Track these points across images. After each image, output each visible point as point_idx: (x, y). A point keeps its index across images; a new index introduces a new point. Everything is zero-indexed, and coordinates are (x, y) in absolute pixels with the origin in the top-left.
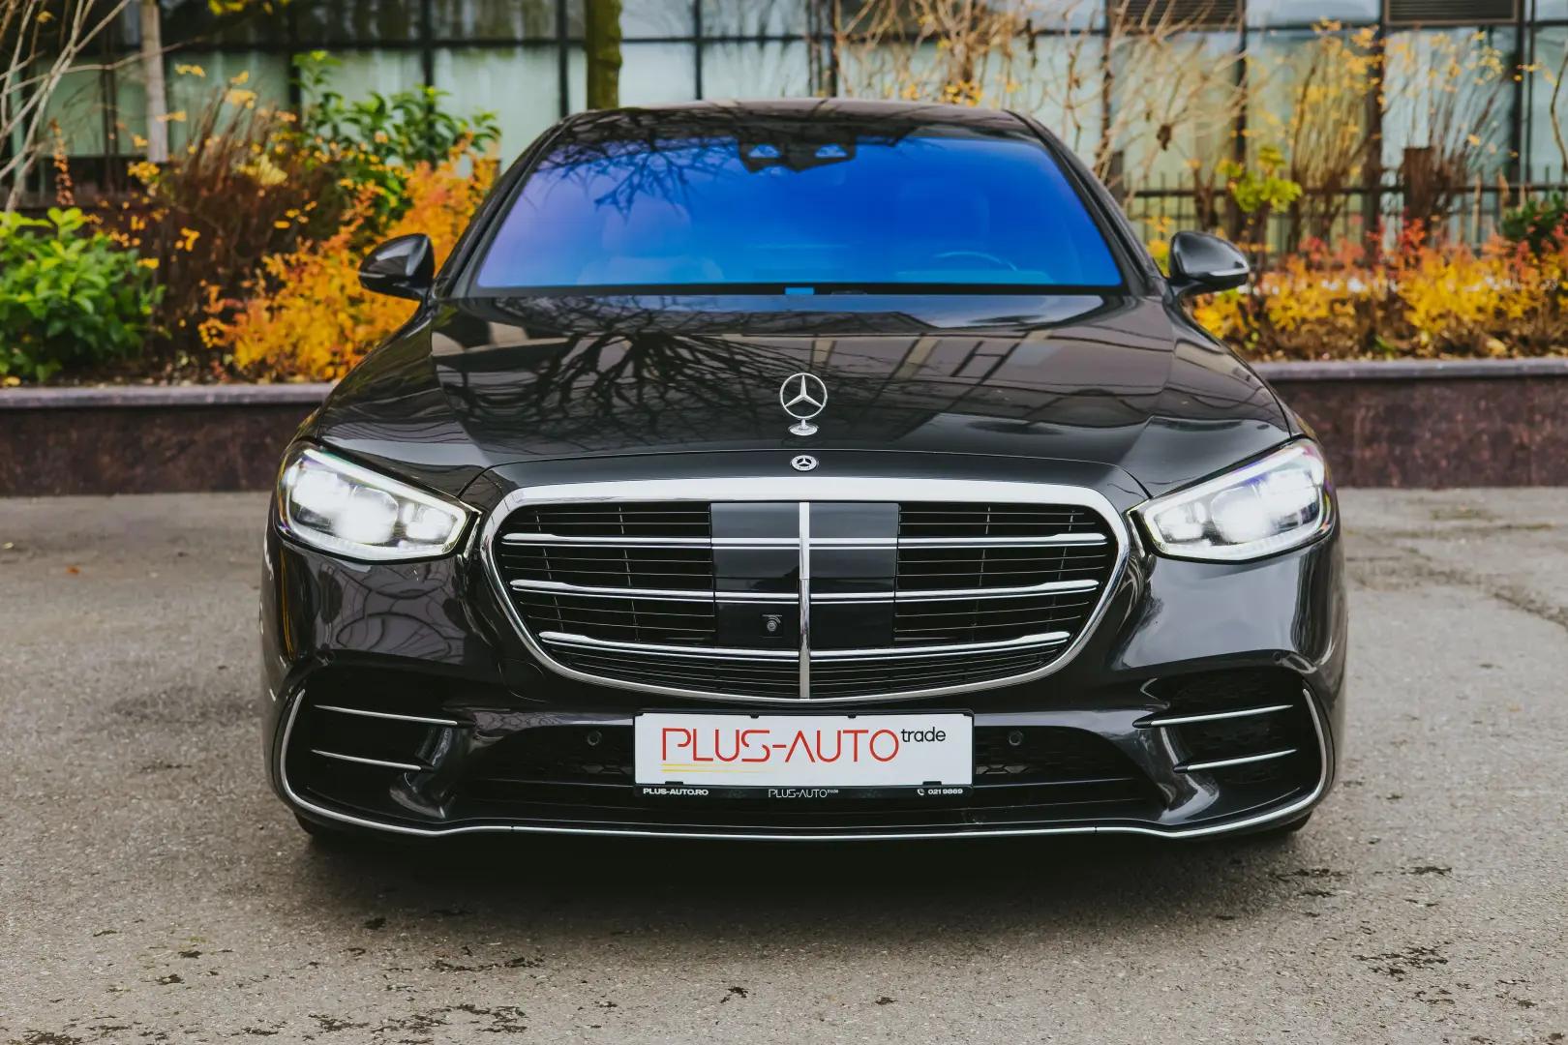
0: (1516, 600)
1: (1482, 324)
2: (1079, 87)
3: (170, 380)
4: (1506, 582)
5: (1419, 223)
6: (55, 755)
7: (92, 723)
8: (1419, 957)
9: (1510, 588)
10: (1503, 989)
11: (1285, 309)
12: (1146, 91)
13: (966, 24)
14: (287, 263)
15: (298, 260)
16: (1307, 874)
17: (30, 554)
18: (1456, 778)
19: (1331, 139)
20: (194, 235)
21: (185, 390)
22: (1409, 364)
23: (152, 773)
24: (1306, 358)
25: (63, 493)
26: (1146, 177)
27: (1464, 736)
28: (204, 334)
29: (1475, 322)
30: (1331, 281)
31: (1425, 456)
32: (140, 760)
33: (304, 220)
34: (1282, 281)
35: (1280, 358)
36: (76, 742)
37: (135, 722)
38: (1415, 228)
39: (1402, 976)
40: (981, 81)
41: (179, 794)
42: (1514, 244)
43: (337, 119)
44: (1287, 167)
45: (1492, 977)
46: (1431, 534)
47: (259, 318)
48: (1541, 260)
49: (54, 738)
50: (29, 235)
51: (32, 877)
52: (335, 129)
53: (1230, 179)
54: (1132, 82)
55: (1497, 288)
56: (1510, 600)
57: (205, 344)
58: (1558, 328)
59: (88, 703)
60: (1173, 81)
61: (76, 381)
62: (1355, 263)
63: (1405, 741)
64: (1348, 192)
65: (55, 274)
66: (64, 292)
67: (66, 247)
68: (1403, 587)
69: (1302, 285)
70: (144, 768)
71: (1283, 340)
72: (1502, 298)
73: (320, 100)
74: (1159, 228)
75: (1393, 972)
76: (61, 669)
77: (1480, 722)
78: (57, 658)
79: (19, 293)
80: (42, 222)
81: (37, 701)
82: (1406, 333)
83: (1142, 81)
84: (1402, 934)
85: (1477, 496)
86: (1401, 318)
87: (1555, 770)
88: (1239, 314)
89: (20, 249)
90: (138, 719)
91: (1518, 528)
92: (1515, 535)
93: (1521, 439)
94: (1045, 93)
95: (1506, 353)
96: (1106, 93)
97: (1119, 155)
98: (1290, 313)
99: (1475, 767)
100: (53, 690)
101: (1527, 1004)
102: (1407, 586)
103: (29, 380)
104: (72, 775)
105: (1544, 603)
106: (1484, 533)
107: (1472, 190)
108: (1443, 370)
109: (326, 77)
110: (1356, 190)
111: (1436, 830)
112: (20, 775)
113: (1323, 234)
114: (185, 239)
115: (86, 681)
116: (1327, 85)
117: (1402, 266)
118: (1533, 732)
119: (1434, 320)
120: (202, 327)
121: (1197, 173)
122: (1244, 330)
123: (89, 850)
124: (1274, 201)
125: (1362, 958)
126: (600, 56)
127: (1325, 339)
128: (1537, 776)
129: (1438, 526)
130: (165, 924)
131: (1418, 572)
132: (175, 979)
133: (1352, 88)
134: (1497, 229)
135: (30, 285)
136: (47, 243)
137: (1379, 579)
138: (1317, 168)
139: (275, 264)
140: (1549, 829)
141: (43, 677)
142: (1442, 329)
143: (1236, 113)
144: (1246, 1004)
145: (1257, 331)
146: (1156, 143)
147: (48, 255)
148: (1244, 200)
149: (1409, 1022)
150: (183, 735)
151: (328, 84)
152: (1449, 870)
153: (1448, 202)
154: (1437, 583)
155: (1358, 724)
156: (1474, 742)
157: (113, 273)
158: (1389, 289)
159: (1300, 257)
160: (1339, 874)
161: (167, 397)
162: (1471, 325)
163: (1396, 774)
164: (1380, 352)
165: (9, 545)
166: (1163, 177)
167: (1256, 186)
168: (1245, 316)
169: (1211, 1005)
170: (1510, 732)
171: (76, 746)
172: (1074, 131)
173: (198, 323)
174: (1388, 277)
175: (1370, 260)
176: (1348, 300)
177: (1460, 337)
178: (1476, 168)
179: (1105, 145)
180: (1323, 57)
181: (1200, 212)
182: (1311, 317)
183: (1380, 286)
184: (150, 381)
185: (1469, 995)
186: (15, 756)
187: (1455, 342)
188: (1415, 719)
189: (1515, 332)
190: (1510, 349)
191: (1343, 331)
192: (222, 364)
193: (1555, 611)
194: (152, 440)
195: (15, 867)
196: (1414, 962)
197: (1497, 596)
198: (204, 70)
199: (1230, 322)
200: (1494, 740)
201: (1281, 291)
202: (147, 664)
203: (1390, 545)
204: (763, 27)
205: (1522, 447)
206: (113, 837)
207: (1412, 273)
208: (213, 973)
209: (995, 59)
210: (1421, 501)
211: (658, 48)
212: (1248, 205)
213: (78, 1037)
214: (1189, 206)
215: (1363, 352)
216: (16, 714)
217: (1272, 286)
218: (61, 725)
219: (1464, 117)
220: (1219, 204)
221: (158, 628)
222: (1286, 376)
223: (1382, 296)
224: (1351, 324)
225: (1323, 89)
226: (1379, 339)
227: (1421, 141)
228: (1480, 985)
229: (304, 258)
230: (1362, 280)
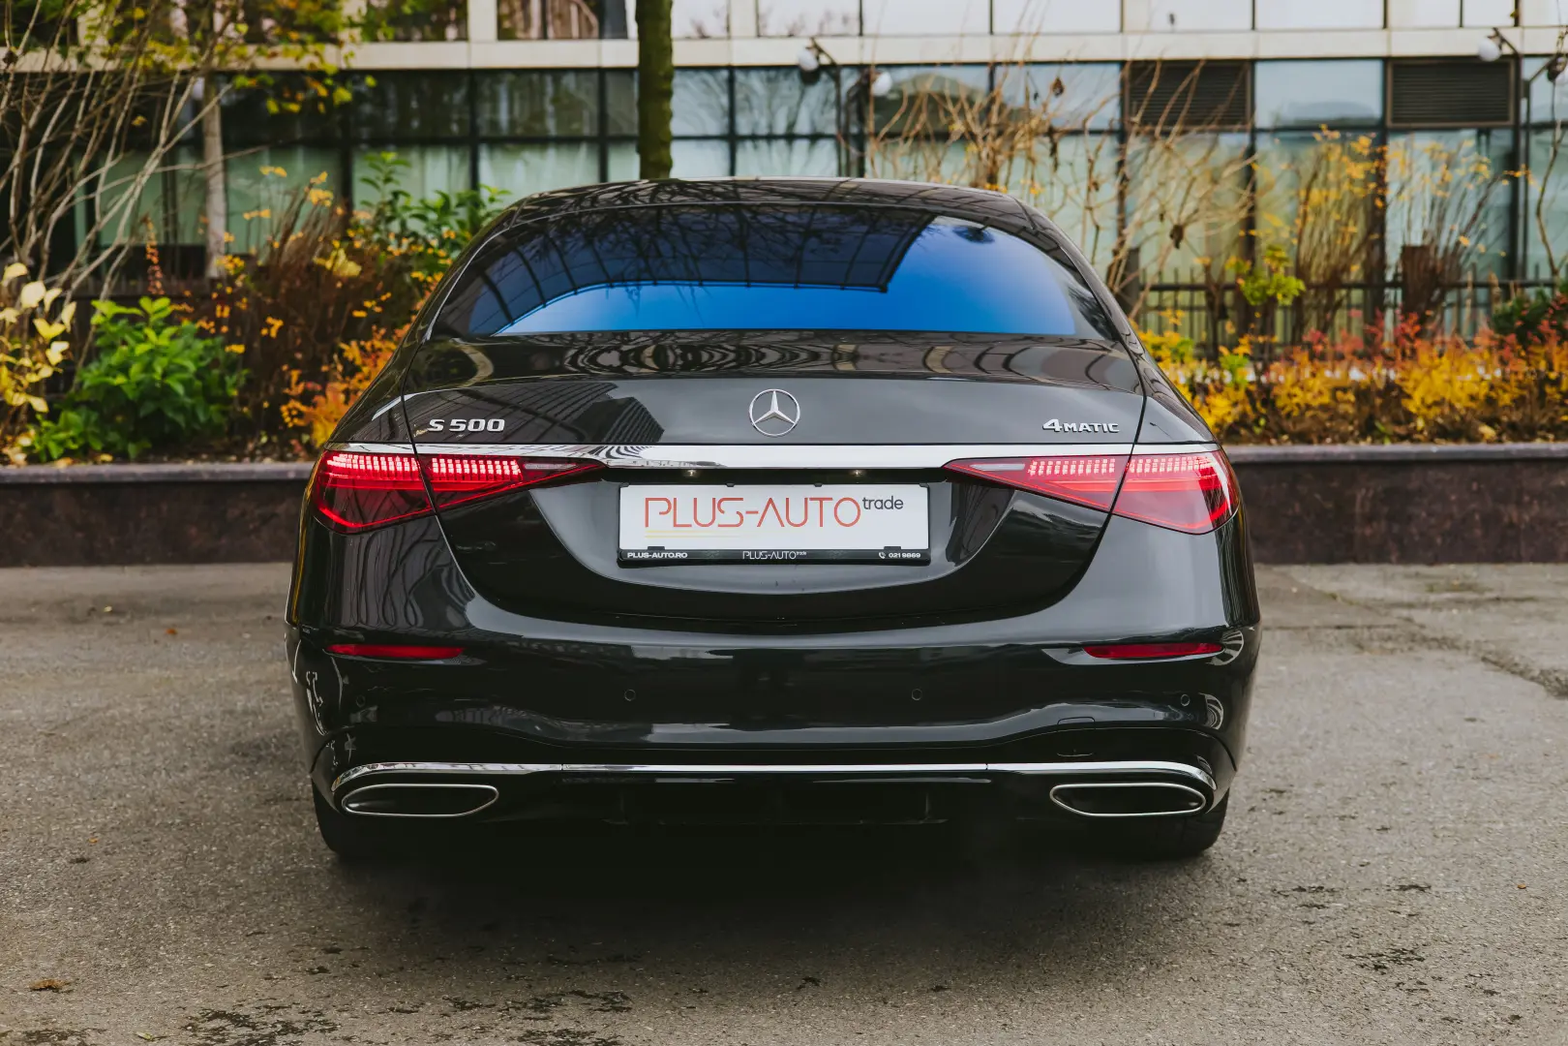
0: (1501, 663)
1: (1474, 411)
2: (1097, 189)
3: (253, 457)
4: (1492, 647)
5: (1414, 317)
6: (184, 789)
7: (213, 763)
8: (1400, 956)
9: (1497, 654)
10: (1471, 981)
11: (1290, 396)
12: (1160, 193)
13: (993, 131)
14: (362, 349)
15: (373, 346)
16: (1304, 890)
17: (128, 617)
18: (1439, 813)
19: (1332, 237)
20: (278, 324)
21: (267, 466)
22: (1406, 447)
23: (275, 804)
24: (1310, 442)
25: (153, 562)
26: (1160, 273)
27: (1448, 778)
28: (285, 414)
29: (1467, 409)
30: (1333, 370)
31: (1422, 534)
32: (263, 794)
33: (378, 309)
34: (1287, 370)
35: (1286, 441)
36: (202, 778)
37: (252, 762)
38: (1411, 322)
39: (1385, 971)
40: (1006, 184)
41: (301, 822)
42: (1502, 336)
43: (406, 215)
44: (1291, 264)
45: (1463, 972)
46: (1425, 605)
47: (336, 398)
48: (1528, 353)
49: (182, 775)
50: (123, 322)
51: (183, 889)
52: (403, 224)
53: (1238, 275)
54: (1147, 186)
55: (1488, 377)
56: (1495, 663)
57: (287, 424)
58: (1544, 415)
59: (207, 745)
60: (1185, 185)
61: (165, 459)
62: (1354, 353)
63: (1395, 783)
64: (1350, 287)
65: (147, 359)
66: (157, 376)
67: (158, 334)
68: (1398, 652)
69: (1307, 373)
70: (268, 801)
71: (1289, 425)
72: (1492, 387)
73: (389, 197)
74: (1172, 320)
75: (1377, 968)
76: (179, 717)
77: (1463, 767)
78: (171, 708)
79: (115, 377)
80: (135, 311)
81: (159, 744)
82: (1402, 418)
83: (1156, 185)
84: (1385, 938)
85: (1470, 571)
86: (1399, 405)
87: (1527, 806)
88: (1247, 400)
89: (114, 335)
90: (254, 759)
91: (1506, 600)
92: (1504, 606)
93: (1510, 518)
94: (1066, 194)
95: (1496, 438)
96: (1121, 196)
97: (1135, 252)
98: (1295, 400)
99: (1456, 804)
100: (173, 735)
101: (1492, 993)
102: (1402, 651)
103: (122, 457)
104: (204, 806)
105: (1527, 666)
106: (1476, 604)
107: (1465, 285)
108: (1438, 453)
109: (394, 177)
110: (1356, 285)
111: (1420, 855)
112: (157, 806)
113: (1325, 327)
114: (270, 326)
115: (202, 727)
116: (1328, 189)
117: (1399, 357)
118: (1510, 775)
119: (1429, 407)
120: (284, 408)
121: (1207, 269)
122: (1252, 415)
123: (229, 867)
124: (1279, 297)
125: (1351, 957)
126: (652, 158)
127: (1328, 424)
128: (1510, 812)
129: (1433, 597)
130: (306, 927)
131: (1413, 638)
132: (322, 970)
133: (1351, 192)
134: (1489, 323)
135: (124, 369)
136: (140, 329)
137: (1376, 644)
138: (1319, 266)
139: (352, 351)
140: (1519, 855)
141: (162, 724)
142: (1436, 416)
143: (1243, 214)
144: (1250, 992)
145: (1265, 416)
146: (1169, 241)
147: (139, 341)
148: (1252, 295)
149: (1390, 1006)
150: (298, 773)
151: (397, 183)
152: (1429, 887)
153: (1442, 297)
154: (1430, 648)
155: (1352, 768)
156: (1456, 784)
157: (201, 358)
158: (1387, 377)
159: (1303, 349)
160: (1332, 890)
161: (252, 472)
162: (1463, 412)
163: (1386, 809)
164: (1379, 437)
165: (109, 609)
166: (1176, 273)
167: (1262, 282)
168: (1253, 403)
169: (1220, 992)
170: (1490, 775)
171: (203, 782)
172: (1094, 229)
173: (280, 405)
174: (1385, 366)
175: (1369, 351)
176: (1350, 388)
177: (1453, 422)
178: (1468, 265)
179: (1122, 244)
180: (1324, 162)
181: (1210, 306)
182: (1315, 403)
183: (1379, 375)
184: (234, 458)
185: (1441, 986)
186: (150, 790)
187: (1449, 428)
188: (1404, 764)
189: (1505, 419)
190: (1499, 435)
191: (1344, 417)
192: (300, 441)
193: (1536, 673)
194: (237, 512)
195: (166, 881)
196: (1396, 960)
197: (1484, 659)
198: (286, 169)
199: (1239, 408)
200: (1475, 782)
201: (1286, 379)
202: (255, 713)
203: (1386, 615)
204: (791, 125)
205: (1511, 525)
206: (250, 856)
207: (1408, 364)
208: (354, 966)
209: (1019, 162)
210: (1417, 575)
211: (692, 144)
212: (1255, 299)
213: (246, 1013)
214: (1200, 299)
215: (1363, 436)
216: (143, 755)
217: (1280, 375)
218: (186, 764)
219: (1455, 221)
220: (1229, 297)
221: (259, 682)
222: (1291, 458)
223: (1381, 385)
224: (1351, 410)
225: (1324, 193)
226: (1378, 424)
227: (1416, 240)
228: (1452, 978)
229: (378, 344)
230: (1362, 370)
